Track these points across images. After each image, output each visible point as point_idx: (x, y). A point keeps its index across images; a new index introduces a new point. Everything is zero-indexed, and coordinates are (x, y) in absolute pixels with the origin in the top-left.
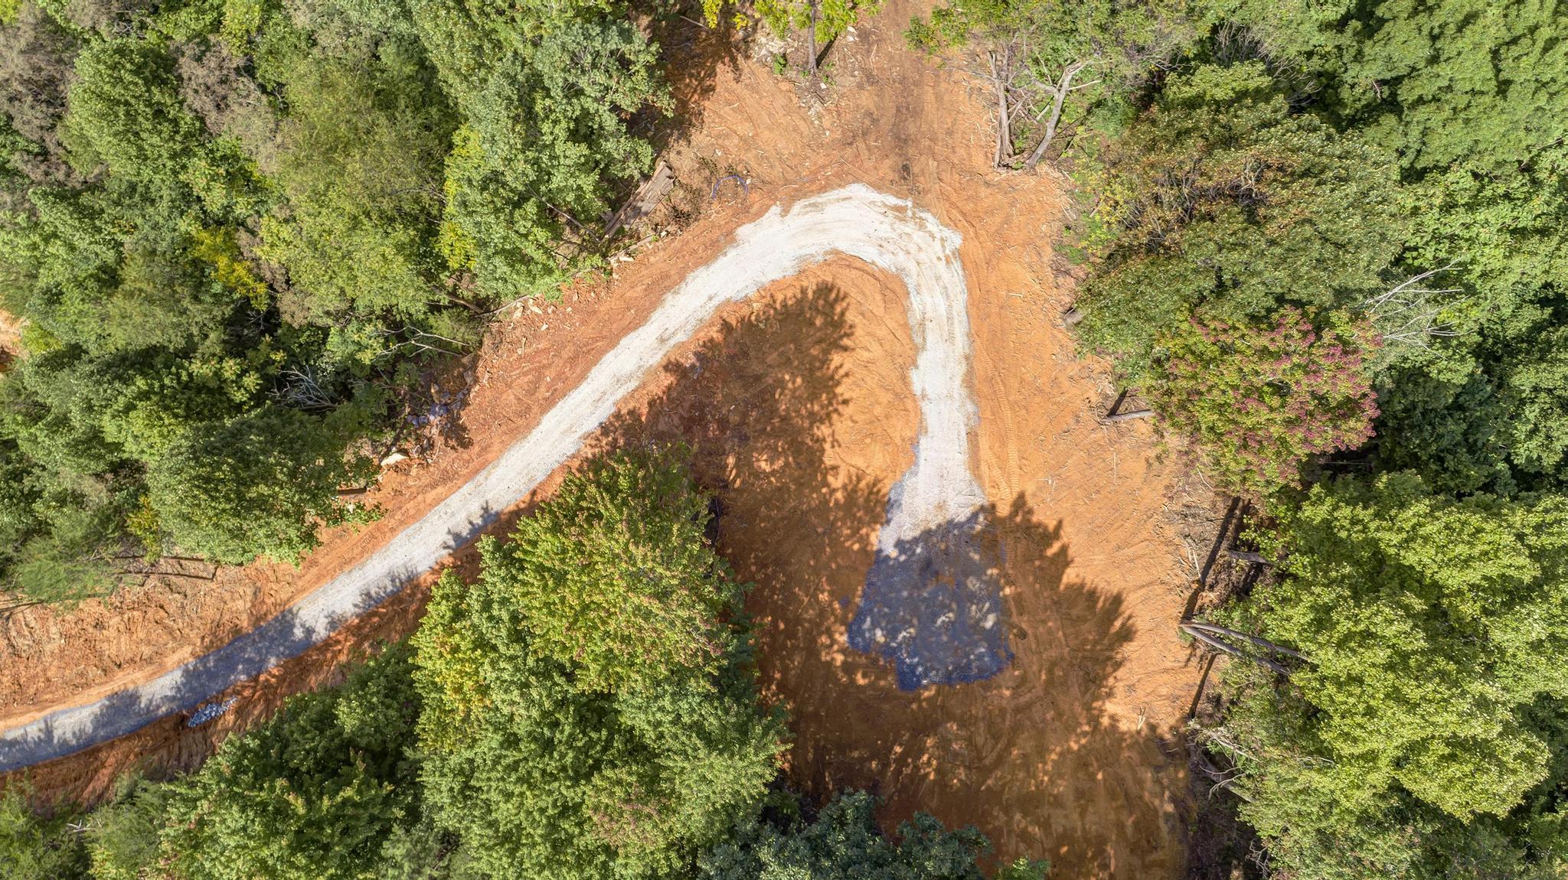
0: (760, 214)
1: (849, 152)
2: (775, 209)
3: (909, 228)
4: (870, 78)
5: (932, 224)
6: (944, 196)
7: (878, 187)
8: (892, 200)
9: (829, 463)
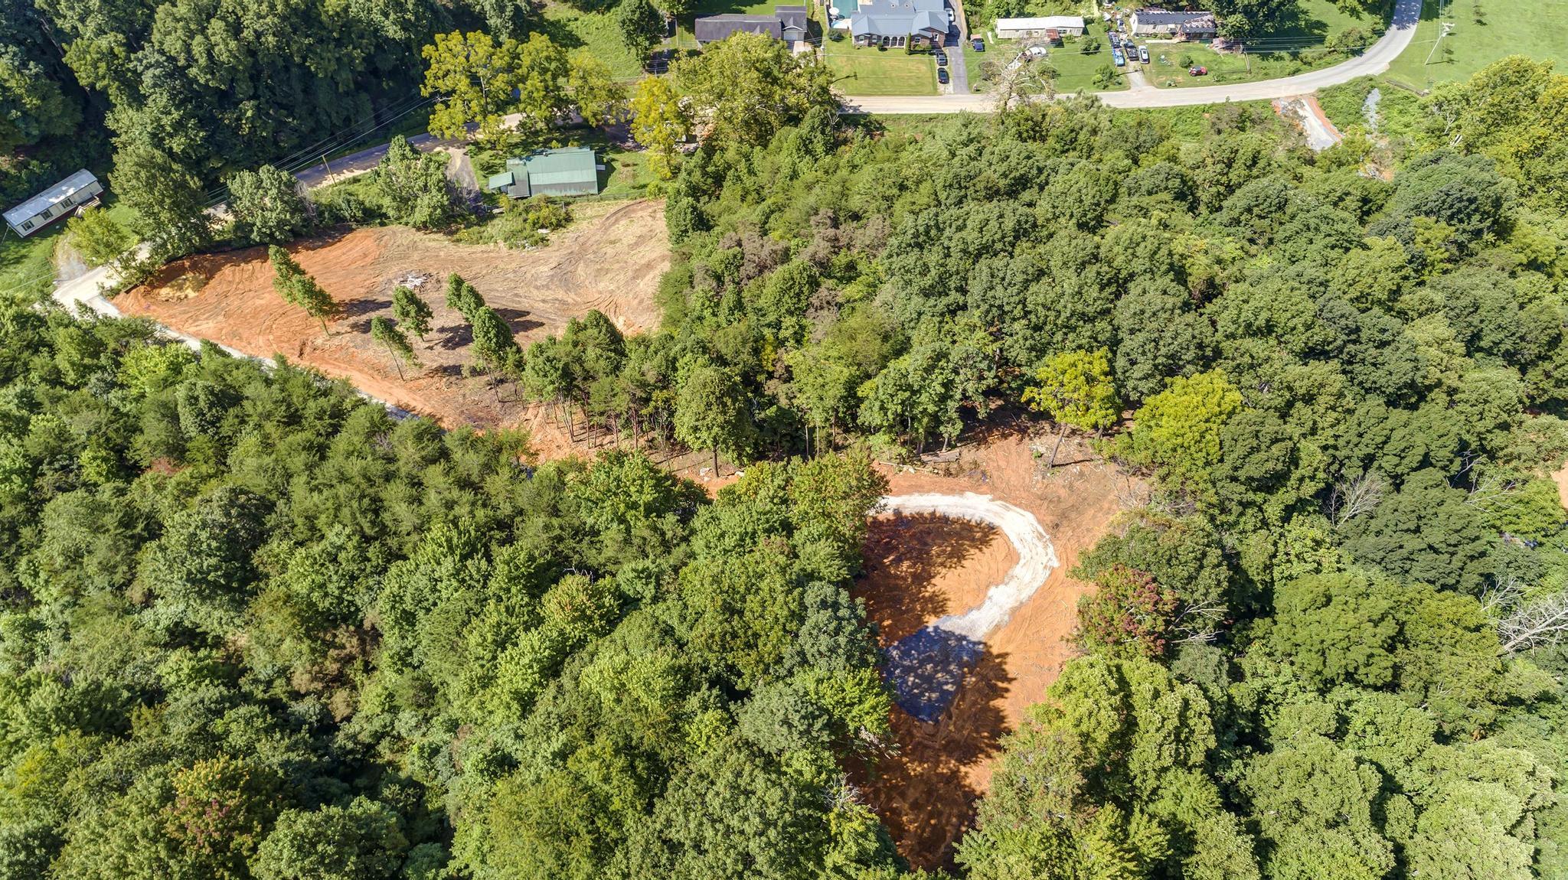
0: (981, 493)
1: (1039, 502)
2: (989, 497)
3: (1040, 544)
4: (1071, 487)
5: (1051, 549)
6: (1065, 547)
7: (1040, 522)
8: (1041, 529)
9: (933, 581)
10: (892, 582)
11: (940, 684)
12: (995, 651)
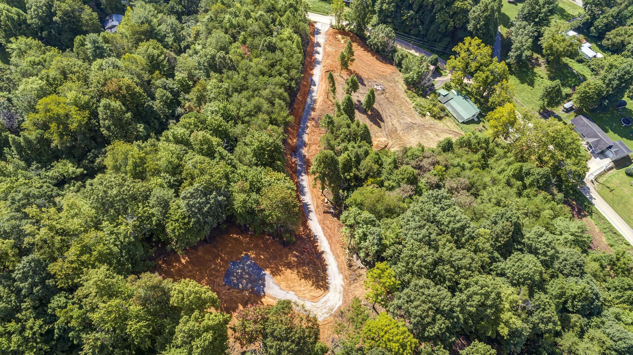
0: (344, 280)
2: (343, 284)
3: (327, 310)
5: (326, 316)
6: (331, 322)
8: (335, 310)
9: (288, 270)
10: (284, 256)
11: (241, 282)
12: (263, 300)
